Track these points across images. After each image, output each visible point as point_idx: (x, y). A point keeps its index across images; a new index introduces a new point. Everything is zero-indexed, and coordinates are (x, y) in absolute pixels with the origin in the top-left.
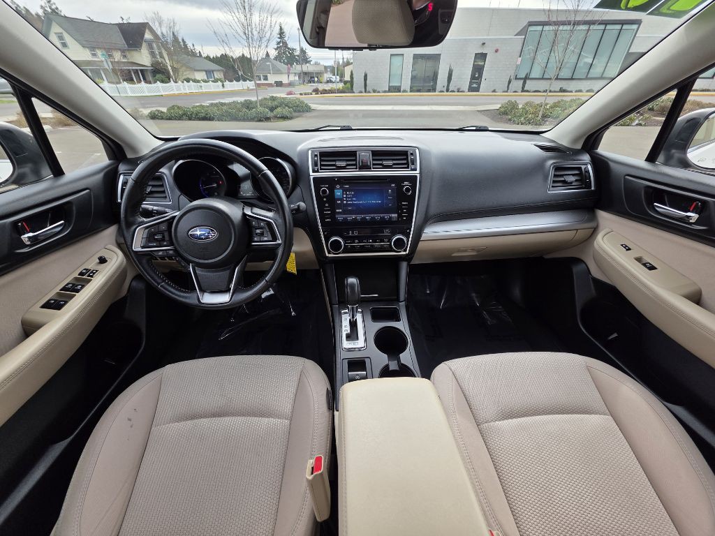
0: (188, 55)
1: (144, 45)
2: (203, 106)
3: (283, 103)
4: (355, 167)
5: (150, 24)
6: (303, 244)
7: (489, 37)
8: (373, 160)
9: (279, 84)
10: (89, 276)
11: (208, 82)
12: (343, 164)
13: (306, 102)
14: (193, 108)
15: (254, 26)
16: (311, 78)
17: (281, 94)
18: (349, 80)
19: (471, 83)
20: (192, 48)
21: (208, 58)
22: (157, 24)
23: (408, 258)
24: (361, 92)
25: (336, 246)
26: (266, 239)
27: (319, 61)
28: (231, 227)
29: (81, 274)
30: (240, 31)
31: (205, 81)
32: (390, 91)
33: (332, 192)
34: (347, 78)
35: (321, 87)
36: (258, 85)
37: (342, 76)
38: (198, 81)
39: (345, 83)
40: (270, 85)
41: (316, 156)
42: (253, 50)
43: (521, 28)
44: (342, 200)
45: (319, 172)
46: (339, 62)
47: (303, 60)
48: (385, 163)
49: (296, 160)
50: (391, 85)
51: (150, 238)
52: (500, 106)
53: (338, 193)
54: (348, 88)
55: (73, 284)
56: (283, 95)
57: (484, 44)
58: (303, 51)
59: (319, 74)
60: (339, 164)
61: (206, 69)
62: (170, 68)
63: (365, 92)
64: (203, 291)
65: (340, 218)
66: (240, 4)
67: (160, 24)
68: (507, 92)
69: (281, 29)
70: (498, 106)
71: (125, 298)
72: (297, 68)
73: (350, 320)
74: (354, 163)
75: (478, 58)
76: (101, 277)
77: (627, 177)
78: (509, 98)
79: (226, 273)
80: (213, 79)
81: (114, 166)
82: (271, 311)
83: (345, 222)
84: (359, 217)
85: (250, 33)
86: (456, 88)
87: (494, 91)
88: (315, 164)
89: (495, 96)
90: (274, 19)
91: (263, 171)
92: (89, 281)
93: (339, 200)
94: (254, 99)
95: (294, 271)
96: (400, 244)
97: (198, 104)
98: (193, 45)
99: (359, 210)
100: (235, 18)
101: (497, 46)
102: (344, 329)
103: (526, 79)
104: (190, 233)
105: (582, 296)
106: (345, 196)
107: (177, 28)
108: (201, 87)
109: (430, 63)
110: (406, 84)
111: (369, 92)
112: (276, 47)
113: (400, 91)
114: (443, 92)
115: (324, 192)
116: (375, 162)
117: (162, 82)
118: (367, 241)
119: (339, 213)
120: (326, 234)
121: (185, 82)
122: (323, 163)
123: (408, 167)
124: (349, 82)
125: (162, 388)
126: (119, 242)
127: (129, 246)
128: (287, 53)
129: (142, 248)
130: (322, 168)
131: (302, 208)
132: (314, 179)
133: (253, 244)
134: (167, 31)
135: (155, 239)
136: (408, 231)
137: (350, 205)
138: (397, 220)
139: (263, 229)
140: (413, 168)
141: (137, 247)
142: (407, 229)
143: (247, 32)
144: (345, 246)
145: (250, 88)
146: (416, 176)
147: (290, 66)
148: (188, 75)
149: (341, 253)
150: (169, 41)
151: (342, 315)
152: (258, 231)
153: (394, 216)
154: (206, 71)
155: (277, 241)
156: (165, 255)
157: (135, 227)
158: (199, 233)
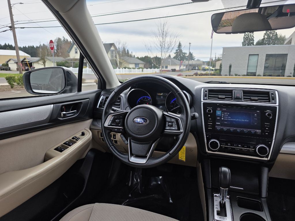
0: (128, 56)
1: (110, 52)
4: (231, 99)
5: (115, 44)
8: (244, 96)
9: (174, 70)
10: (76, 140)
12: (224, 97)
15: (166, 42)
16: (194, 67)
18: (219, 68)
20: (131, 54)
21: (138, 58)
22: (118, 43)
23: (270, 164)
24: (226, 75)
25: (214, 145)
26: (173, 129)
27: (200, 59)
28: (156, 119)
29: (73, 138)
30: (159, 44)
31: (134, 68)
32: (247, 75)
33: (215, 112)
34: (218, 67)
35: (199, 72)
37: (214, 66)
38: (130, 68)
39: (216, 70)
40: (169, 71)
41: (206, 91)
42: (163, 53)
44: (221, 117)
45: (207, 100)
46: (212, 60)
47: (190, 58)
48: (252, 98)
49: (194, 92)
50: (248, 71)
51: (113, 121)
53: (218, 113)
54: (218, 73)
55: (69, 142)
58: (191, 54)
59: (198, 65)
60: (220, 96)
62: (118, 62)
63: (230, 75)
64: (132, 155)
65: (218, 128)
66: (161, 33)
69: (180, 43)
71: (84, 159)
72: (186, 62)
73: (220, 202)
74: (231, 97)
76: (80, 142)
79: (146, 146)
80: (138, 68)
81: (100, 91)
82: (155, 195)
83: (222, 131)
84: (232, 129)
85: (163, 46)
88: (205, 96)
91: (179, 91)
92: (75, 142)
93: (218, 117)
95: (184, 159)
96: (263, 151)
98: (132, 52)
99: (232, 124)
102: (215, 207)
104: (134, 120)
106: (223, 115)
107: (126, 45)
108: (131, 71)
109: (279, 59)
110: (261, 70)
111: (232, 75)
112: (175, 52)
113: (255, 75)
114: (290, 76)
115: (210, 111)
116: (245, 97)
118: (237, 145)
119: (218, 125)
120: (208, 136)
121: (124, 69)
122: (209, 95)
123: (269, 101)
124: (219, 69)
125: (92, 215)
126: (91, 128)
127: (103, 124)
128: (181, 55)
129: (108, 125)
130: (209, 98)
131: (196, 117)
132: (204, 103)
133: (166, 131)
134: (121, 47)
135: (115, 122)
136: (269, 143)
137: (226, 121)
138: (260, 134)
139: (173, 123)
140: (273, 102)
141: (106, 125)
142: (270, 141)
143: (162, 45)
144: (220, 146)
145: (157, 72)
146: (276, 107)
147: (182, 61)
148: (126, 65)
149: (218, 151)
150: (121, 51)
151: (214, 197)
152: (170, 124)
153: (259, 131)
154: (135, 64)
155: (180, 130)
156: (118, 131)
157: (108, 114)
158: (139, 120)
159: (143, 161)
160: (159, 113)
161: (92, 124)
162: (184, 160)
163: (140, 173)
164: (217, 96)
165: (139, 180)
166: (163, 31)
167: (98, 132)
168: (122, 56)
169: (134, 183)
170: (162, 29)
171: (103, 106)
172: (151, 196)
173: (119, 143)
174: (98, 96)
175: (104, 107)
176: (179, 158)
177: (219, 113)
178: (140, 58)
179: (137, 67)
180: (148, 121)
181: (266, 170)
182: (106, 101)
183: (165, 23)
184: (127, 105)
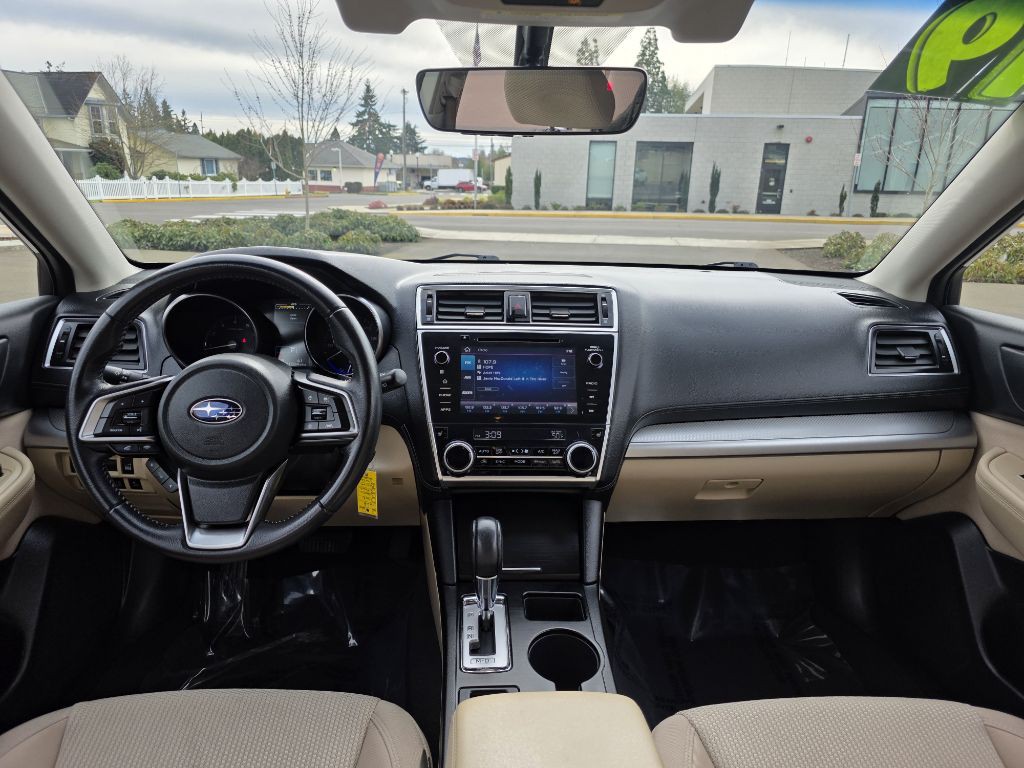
0: (170, 128)
1: (84, 110)
2: (188, 225)
3: (359, 222)
4: (500, 318)
5: (105, 74)
6: (393, 458)
7: (790, 116)
8: (533, 307)
9: (355, 188)
11: (205, 178)
12: (479, 312)
13: (409, 223)
14: (165, 226)
15: (315, 85)
17: (358, 207)
18: (503, 184)
19: (760, 198)
20: (180, 118)
21: (211, 136)
22: (118, 75)
23: (603, 492)
24: (526, 208)
25: (458, 458)
26: (329, 426)
27: (441, 149)
30: (288, 92)
31: (196, 178)
32: (588, 208)
33: (456, 360)
34: (499, 180)
35: (443, 197)
36: (312, 188)
37: (488, 177)
38: (183, 178)
39: (495, 190)
40: (336, 189)
41: (430, 296)
42: (308, 126)
43: (854, 102)
44: (474, 374)
45: (433, 324)
46: (483, 153)
47: (408, 145)
48: (555, 313)
49: (393, 301)
50: (590, 196)
51: (114, 420)
52: (824, 241)
53: (467, 361)
54: (501, 202)
56: (362, 209)
57: (781, 127)
58: (410, 131)
60: (471, 311)
61: (204, 155)
62: (127, 151)
63: (537, 207)
64: (194, 524)
65: (469, 406)
66: (293, 49)
67: (124, 75)
68: (840, 215)
69: (368, 89)
70: (820, 242)
72: (397, 159)
73: (480, 617)
74: (499, 311)
75: (774, 152)
77: (1004, 348)
78: (847, 228)
79: (242, 492)
80: (215, 175)
81: (52, 303)
82: (300, 634)
83: (478, 413)
84: (505, 406)
85: (306, 97)
86: (731, 205)
87: (812, 213)
88: (428, 310)
89: (815, 222)
90: (357, 74)
91: (338, 308)
93: (469, 373)
94: (299, 214)
95: (373, 510)
96: (583, 459)
97: (176, 220)
98: (184, 113)
99: (505, 392)
100: (281, 70)
101: (809, 133)
102: (466, 632)
103: (877, 193)
104: (193, 409)
105: (979, 594)
106: (479, 367)
107: (156, 83)
108: (187, 188)
109: (672, 160)
110: (624, 193)
111: (545, 209)
112: (354, 120)
113: (609, 208)
114: (702, 211)
115: (442, 357)
116: (536, 312)
117: (106, 176)
118: (520, 451)
119: (468, 397)
120: (440, 434)
121: (154, 178)
122: (441, 310)
123: (597, 321)
124: (503, 188)
125: (64, 746)
126: (27, 443)
127: (73, 432)
128: (377, 132)
129: (96, 435)
130: (440, 317)
131: (398, 380)
132: (423, 334)
133: (304, 435)
134: (136, 89)
135: (123, 420)
136: (598, 435)
137: (488, 384)
138: (576, 413)
139: (326, 408)
140: (605, 322)
141: (87, 434)
142: (598, 431)
143: (300, 94)
144: (476, 459)
145: (292, 193)
146: (611, 337)
147: (381, 155)
148: (163, 164)
149: (469, 474)
150: (135, 104)
151: (465, 607)
152: (317, 412)
153: (572, 406)
154: (202, 160)
155: (351, 429)
156: (138, 451)
157: (91, 397)
158: (208, 409)
159: (234, 541)
160: (278, 378)
161: (31, 428)
162: (376, 513)
163: (241, 574)
164: (462, 310)
165: (239, 597)
166: (302, 44)
167: (59, 457)
168: (143, 127)
169: (224, 609)
170: (296, 33)
171: (68, 361)
172: (288, 638)
173: (146, 487)
174: (43, 321)
175: (72, 365)
176: (360, 510)
177: (469, 363)
178: (218, 135)
179: (213, 172)
180: (242, 412)
181: (595, 507)
182: (79, 339)
183: (307, 15)
184: (165, 351)
